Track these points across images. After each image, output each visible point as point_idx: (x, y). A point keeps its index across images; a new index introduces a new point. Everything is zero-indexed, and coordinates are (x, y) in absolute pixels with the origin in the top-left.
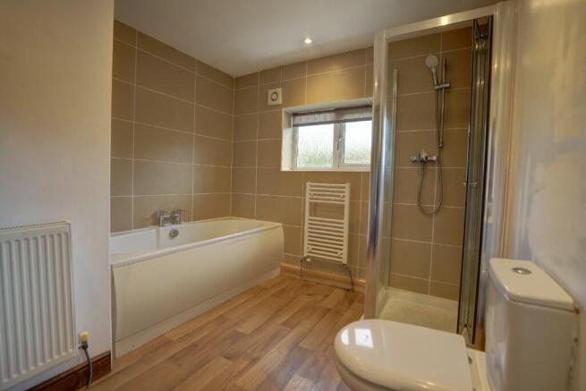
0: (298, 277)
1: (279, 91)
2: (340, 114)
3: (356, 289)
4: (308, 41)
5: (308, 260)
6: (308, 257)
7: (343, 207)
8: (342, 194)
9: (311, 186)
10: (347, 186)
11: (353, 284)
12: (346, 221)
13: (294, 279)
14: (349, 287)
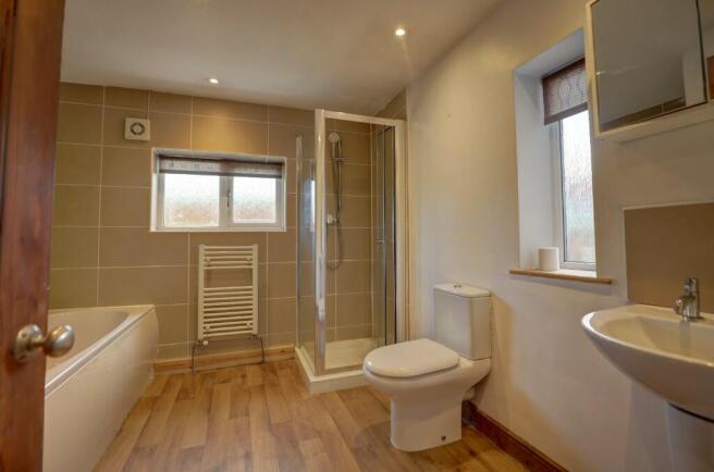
0: (188, 370)
1: (147, 123)
2: (229, 166)
3: (267, 359)
4: (214, 81)
5: (206, 343)
6: (205, 339)
7: (251, 270)
8: (249, 257)
9: (207, 250)
10: (255, 247)
11: (263, 354)
12: (255, 286)
13: (183, 375)
14: (260, 359)
